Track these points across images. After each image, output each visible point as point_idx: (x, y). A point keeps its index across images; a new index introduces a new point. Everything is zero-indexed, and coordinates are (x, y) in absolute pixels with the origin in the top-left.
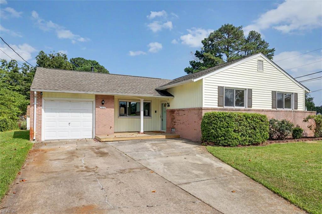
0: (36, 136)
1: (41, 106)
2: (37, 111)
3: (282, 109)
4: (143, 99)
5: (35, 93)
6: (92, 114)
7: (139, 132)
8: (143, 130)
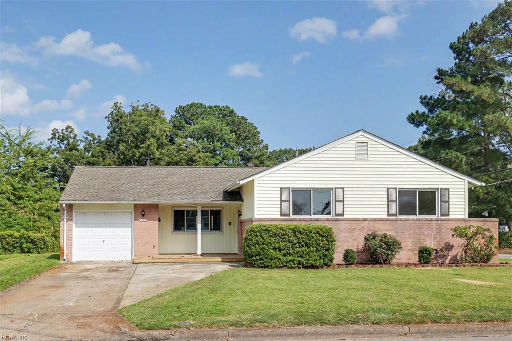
0: (67, 256)
1: (72, 220)
2: (67, 226)
3: (415, 216)
4: (201, 207)
5: (64, 205)
6: (131, 229)
7: (196, 254)
8: (202, 251)
